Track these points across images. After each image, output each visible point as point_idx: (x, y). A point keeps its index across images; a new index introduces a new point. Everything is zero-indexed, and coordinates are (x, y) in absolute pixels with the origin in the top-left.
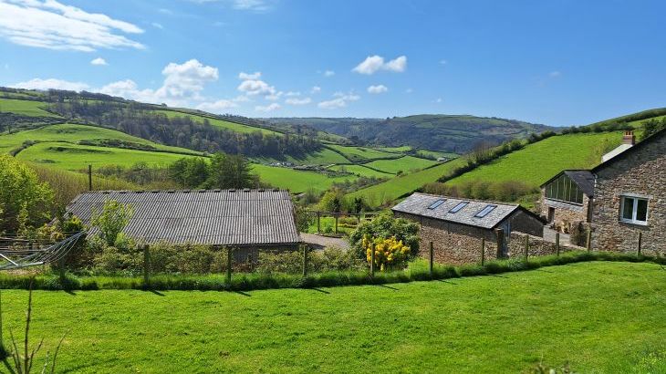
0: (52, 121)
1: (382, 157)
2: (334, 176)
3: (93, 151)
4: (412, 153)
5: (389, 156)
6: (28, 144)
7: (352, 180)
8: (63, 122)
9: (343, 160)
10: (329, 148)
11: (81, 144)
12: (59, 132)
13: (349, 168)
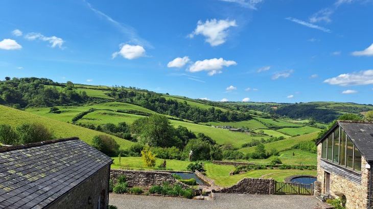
0: (110, 101)
1: (289, 126)
2: (254, 136)
3: (120, 115)
4: (312, 124)
5: (295, 125)
6: (93, 110)
7: (266, 138)
8: (113, 101)
9: (262, 126)
10: (255, 119)
11: (118, 111)
12: (111, 105)
13: (266, 132)
